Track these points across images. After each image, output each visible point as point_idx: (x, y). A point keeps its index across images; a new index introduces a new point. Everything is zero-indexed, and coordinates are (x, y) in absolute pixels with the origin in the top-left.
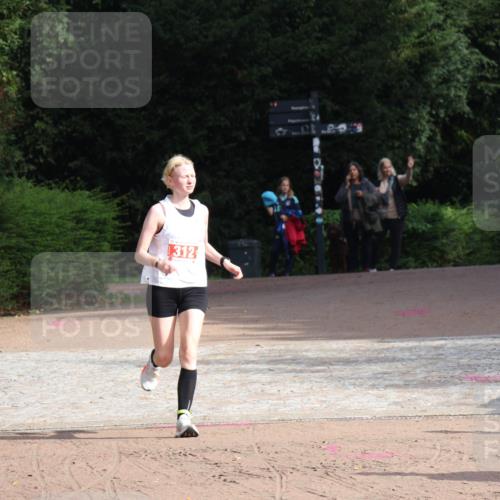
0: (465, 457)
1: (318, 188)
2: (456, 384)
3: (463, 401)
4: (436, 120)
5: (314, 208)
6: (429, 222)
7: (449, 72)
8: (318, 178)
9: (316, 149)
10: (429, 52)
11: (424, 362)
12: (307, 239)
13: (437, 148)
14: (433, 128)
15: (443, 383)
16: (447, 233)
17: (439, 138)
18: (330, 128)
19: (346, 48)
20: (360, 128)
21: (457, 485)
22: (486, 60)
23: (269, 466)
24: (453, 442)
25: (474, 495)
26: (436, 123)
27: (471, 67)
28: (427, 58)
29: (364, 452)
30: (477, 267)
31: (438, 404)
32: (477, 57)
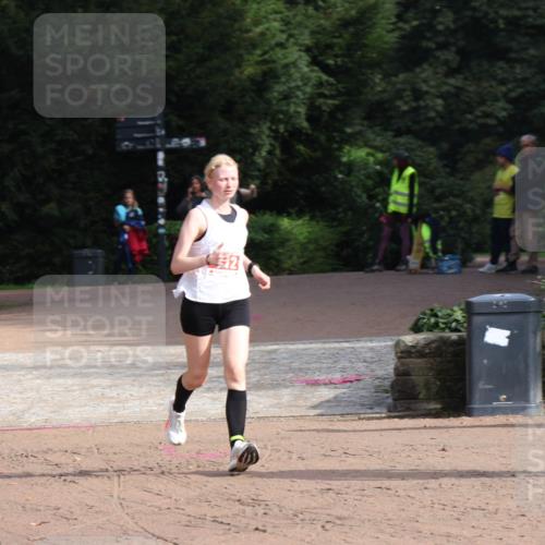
0: (295, 456)
1: (161, 200)
2: (287, 387)
3: (293, 403)
4: (275, 135)
5: (157, 219)
6: (266, 233)
7: (290, 88)
8: (161, 190)
9: (160, 163)
10: (271, 70)
11: (257, 365)
12: (149, 248)
13: (276, 161)
14: (273, 142)
15: (275, 385)
16: (283, 242)
17: (278, 152)
18: (175, 143)
19: (192, 65)
20: (203, 143)
21: (286, 483)
22: (325, 77)
23: (107, 467)
24: (283, 442)
25: (302, 492)
26: (275, 138)
27: (310, 84)
28: (269, 76)
29: (198, 453)
30: (311, 275)
31: (271, 406)
32: (317, 75)
